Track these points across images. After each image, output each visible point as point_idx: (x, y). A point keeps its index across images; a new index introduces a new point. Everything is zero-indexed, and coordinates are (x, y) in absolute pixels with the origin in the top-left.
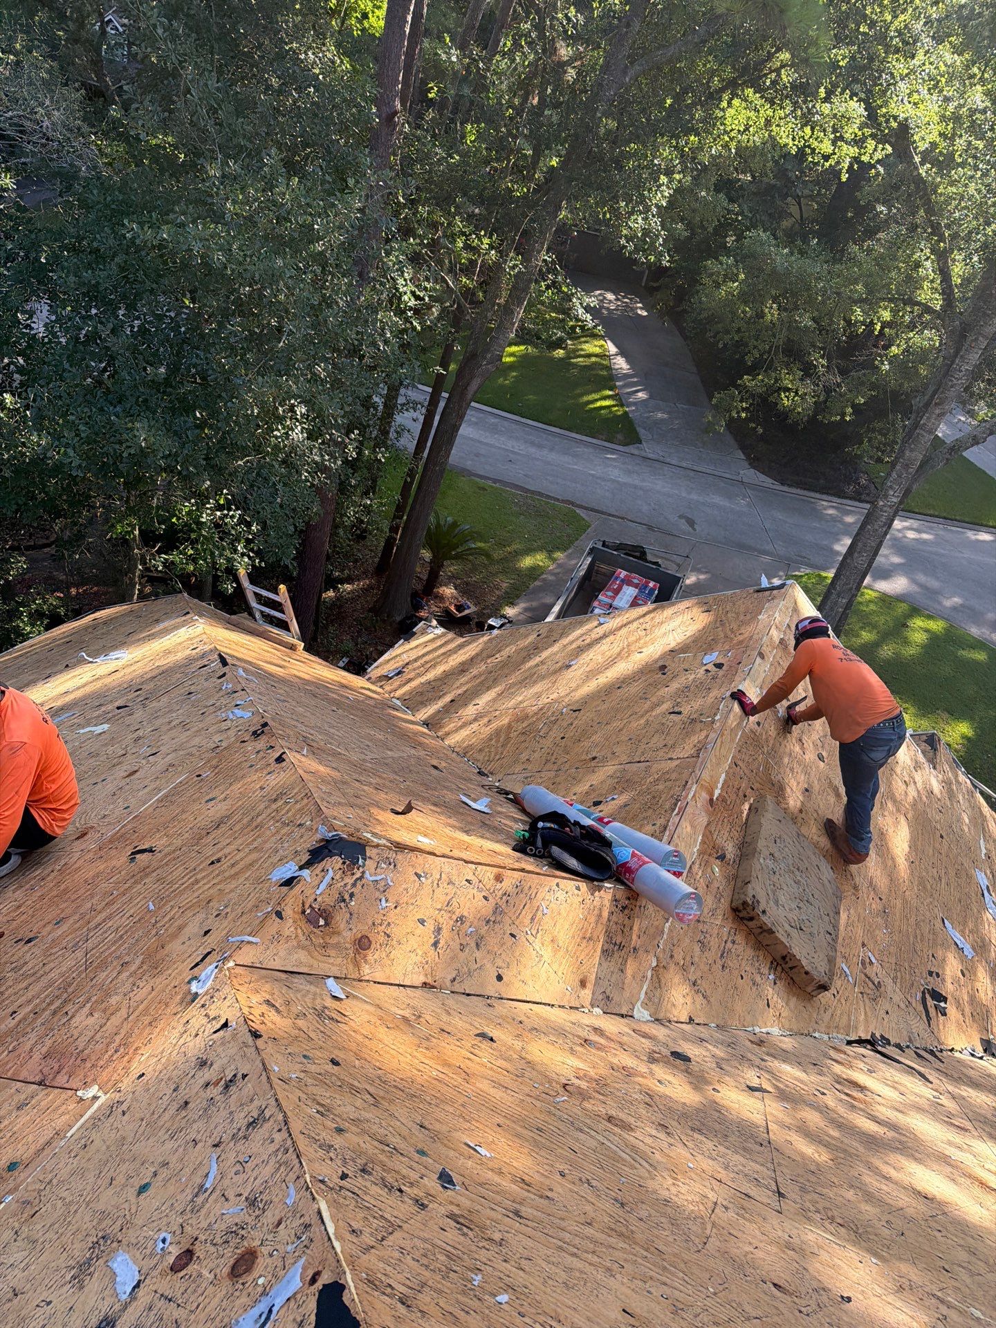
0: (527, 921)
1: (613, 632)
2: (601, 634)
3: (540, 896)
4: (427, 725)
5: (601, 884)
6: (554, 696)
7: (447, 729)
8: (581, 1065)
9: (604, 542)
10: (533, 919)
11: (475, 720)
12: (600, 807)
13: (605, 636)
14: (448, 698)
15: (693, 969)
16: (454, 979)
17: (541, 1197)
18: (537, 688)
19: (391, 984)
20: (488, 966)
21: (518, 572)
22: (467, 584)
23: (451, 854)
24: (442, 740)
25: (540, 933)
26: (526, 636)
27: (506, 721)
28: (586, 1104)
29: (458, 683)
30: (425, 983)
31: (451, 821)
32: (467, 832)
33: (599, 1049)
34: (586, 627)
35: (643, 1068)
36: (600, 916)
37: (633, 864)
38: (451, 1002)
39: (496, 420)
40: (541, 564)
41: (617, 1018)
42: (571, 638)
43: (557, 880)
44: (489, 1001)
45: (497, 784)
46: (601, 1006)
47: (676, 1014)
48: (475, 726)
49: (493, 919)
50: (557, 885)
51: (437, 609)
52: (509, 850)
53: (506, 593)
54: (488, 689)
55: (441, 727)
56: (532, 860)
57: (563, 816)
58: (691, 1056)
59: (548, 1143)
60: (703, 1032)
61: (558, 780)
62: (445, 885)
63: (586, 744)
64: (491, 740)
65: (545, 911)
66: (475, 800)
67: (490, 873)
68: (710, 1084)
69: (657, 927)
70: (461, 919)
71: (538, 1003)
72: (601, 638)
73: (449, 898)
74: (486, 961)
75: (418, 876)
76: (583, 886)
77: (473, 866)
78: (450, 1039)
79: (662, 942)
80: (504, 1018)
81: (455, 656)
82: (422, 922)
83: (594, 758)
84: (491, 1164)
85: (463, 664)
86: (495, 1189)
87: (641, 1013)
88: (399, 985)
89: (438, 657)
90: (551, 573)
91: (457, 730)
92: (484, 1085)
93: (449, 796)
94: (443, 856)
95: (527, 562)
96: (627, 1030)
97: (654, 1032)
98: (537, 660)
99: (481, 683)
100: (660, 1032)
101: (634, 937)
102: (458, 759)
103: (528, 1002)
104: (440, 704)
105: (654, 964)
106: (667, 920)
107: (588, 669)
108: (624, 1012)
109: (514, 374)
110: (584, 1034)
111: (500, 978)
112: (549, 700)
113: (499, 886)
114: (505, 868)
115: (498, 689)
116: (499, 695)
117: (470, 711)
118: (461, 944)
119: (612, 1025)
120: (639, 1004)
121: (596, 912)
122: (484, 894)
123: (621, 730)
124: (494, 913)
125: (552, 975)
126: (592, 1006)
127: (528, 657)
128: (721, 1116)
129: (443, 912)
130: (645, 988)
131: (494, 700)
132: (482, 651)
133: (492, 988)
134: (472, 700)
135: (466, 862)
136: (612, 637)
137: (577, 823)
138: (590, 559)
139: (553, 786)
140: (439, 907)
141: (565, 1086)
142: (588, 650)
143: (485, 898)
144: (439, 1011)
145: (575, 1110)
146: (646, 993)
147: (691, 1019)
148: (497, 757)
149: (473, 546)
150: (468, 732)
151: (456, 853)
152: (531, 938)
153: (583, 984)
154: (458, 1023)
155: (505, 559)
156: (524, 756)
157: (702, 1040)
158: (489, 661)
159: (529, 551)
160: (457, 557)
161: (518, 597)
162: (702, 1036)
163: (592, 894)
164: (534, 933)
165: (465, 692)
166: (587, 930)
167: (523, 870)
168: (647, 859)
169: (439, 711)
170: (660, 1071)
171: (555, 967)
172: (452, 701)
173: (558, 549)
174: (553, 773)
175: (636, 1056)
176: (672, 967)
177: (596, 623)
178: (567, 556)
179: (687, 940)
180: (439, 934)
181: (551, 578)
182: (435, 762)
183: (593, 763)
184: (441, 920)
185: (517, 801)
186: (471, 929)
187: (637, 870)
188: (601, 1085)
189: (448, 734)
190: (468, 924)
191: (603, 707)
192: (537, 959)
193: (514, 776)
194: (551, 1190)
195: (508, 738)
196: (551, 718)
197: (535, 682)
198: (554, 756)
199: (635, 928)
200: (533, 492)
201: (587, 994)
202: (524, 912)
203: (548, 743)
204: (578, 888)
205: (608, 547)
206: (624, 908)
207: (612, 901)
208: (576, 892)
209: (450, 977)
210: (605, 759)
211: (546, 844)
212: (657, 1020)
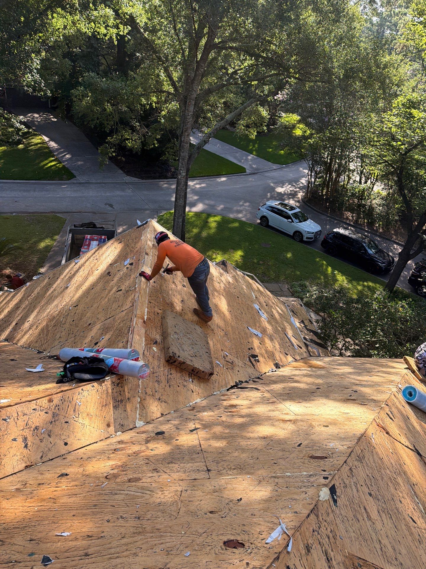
0: (72, 412)
1: (83, 265)
2: (78, 268)
3: (75, 399)
4: (7, 340)
5: (104, 379)
6: (65, 303)
7: (17, 338)
8: (113, 463)
9: (75, 225)
10: (74, 410)
11: (30, 328)
12: (98, 345)
13: (80, 268)
14: (14, 324)
15: (157, 393)
16: (42, 456)
17: (98, 538)
18: (55, 303)
19: (8, 476)
20: (58, 442)
21: (40, 251)
22: (16, 265)
23: (20, 401)
24: (16, 344)
25: (80, 414)
26: (43, 281)
27: (45, 323)
28: (117, 480)
29: (17, 315)
30: (26, 466)
31: (20, 384)
33: (121, 450)
34: (70, 267)
35: (143, 448)
36: (108, 393)
37: (116, 365)
38: (43, 468)
40: (49, 244)
41: (129, 431)
42: (64, 274)
43: (81, 388)
44: (63, 457)
45: (48, 354)
46: (120, 430)
47: (155, 416)
48: (31, 332)
49: (53, 420)
50: (82, 390)
52: (54, 385)
53: (37, 262)
54: (32, 312)
55: (14, 338)
56: (67, 384)
57: (78, 357)
58: (164, 431)
59: (100, 510)
60: (168, 417)
61: (76, 341)
62: (22, 417)
63: (85, 319)
64: (40, 335)
65: (80, 404)
66: (35, 368)
67: (45, 400)
68: (174, 438)
69: (136, 385)
70: (36, 428)
71: (89, 445)
72: (78, 269)
73: (26, 422)
74: (56, 441)
75: (5, 420)
76: (95, 384)
77: (35, 401)
78: (44, 486)
79: (140, 390)
80: (73, 461)
81: (12, 302)
82: (14, 440)
83: (90, 324)
84: (71, 538)
85: (17, 304)
86: (73, 549)
87: (139, 424)
88: (12, 475)
89: (3, 306)
90: (56, 246)
91: (23, 337)
92: (65, 500)
93: (21, 372)
94: (16, 404)
95: (42, 245)
96: (134, 434)
97: (147, 429)
98: (52, 289)
99: (28, 310)
100: (150, 427)
101: (127, 394)
102: (27, 350)
103: (83, 448)
104: (11, 328)
105: (139, 400)
106: (140, 380)
107: (76, 286)
108: (131, 427)
110: (114, 447)
111: (66, 444)
112: (62, 306)
113: (51, 404)
114: (53, 394)
115: (37, 310)
116: (38, 313)
117: (27, 325)
118: (40, 439)
119: (127, 436)
120: (137, 420)
121: (105, 392)
122: (45, 411)
123: (98, 307)
124: (53, 417)
125: (92, 429)
126: (116, 432)
127: (48, 290)
128: (180, 450)
129: (25, 430)
130: (138, 412)
131: (37, 316)
132: (24, 295)
133: (63, 450)
134: (26, 320)
135: (30, 401)
136: (83, 268)
137: (85, 358)
138: (71, 235)
139: (74, 345)
140: (22, 428)
141: (106, 477)
142: (74, 277)
143: (46, 413)
144: (36, 476)
145: (113, 486)
146: (139, 414)
147: (162, 414)
148: (45, 342)
149: (12, 246)
150: (28, 336)
151: (24, 400)
152: (76, 419)
153: (108, 425)
154: (47, 476)
155: (31, 247)
156: (58, 336)
157: (169, 421)
158: (29, 299)
159: (41, 240)
160: (5, 254)
161: (44, 262)
162: (168, 419)
163: (101, 386)
164: (77, 416)
165: (22, 317)
166: (103, 402)
167: (63, 391)
168: (121, 359)
169: (11, 331)
170: (151, 445)
171: (93, 425)
172: (16, 324)
173: (55, 235)
174: (73, 338)
175: (140, 444)
176: (148, 397)
177: (74, 264)
178: (60, 237)
179: (151, 383)
180: (26, 440)
181: (56, 249)
182: (12, 357)
183: (90, 327)
184: (25, 434)
185: (58, 358)
186: (43, 430)
187: (118, 365)
188: (124, 467)
189: (18, 340)
190: (41, 428)
191: (88, 300)
192: (82, 427)
193: (56, 347)
194: (103, 532)
195: (48, 331)
196: (65, 314)
197: (54, 300)
198: (72, 331)
199: (126, 390)
200: (33, 213)
201: (112, 429)
202: (69, 409)
203: (67, 325)
204: (93, 386)
205: (77, 227)
206: (118, 384)
207: (111, 384)
208: (93, 388)
209: (40, 457)
210: (95, 323)
211: (72, 374)
212: (148, 423)
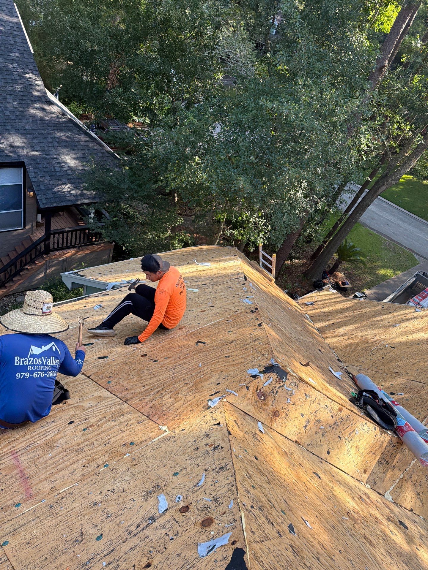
0: (348, 434)
1: (422, 317)
2: (415, 316)
3: (357, 425)
4: (319, 330)
5: (386, 431)
6: (384, 337)
7: (327, 335)
8: (357, 507)
9: (424, 273)
10: (350, 434)
11: (342, 336)
12: (394, 396)
13: (417, 318)
14: (331, 322)
15: (419, 487)
16: (309, 445)
17: (330, 557)
18: (376, 331)
19: (283, 436)
20: (325, 445)
21: (377, 276)
22: (350, 274)
23: (322, 391)
24: (324, 339)
25: (352, 441)
26: (376, 306)
27: (357, 341)
28: (355, 525)
29: (337, 317)
30: (297, 441)
31: (323, 376)
32: (330, 384)
33: (366, 503)
34: (408, 311)
35: (384, 522)
36: (382, 445)
37: (405, 428)
38: (306, 454)
39: (387, 206)
40: (389, 274)
41: (377, 493)
42: (399, 313)
43: (366, 421)
44: (321, 461)
45: (345, 368)
46: (371, 484)
47: (405, 504)
48: (341, 338)
49: (333, 426)
50: (366, 424)
51: (333, 281)
52: (347, 400)
53: (368, 283)
54: (352, 324)
55: (325, 333)
56: (356, 408)
57: (376, 394)
58: (408, 527)
59: (336, 535)
60: (417, 519)
61: (375, 376)
62: (316, 404)
63: (394, 365)
64: (347, 347)
65: (357, 433)
66: (335, 372)
67: (337, 406)
68: (415, 544)
69: (408, 461)
70: (319, 421)
71: (342, 471)
72: (414, 318)
73: (316, 410)
74: (324, 443)
75: (306, 395)
76: (378, 429)
77: (331, 401)
78: (302, 469)
79: (408, 469)
80: (327, 471)
81: (339, 305)
82: (302, 415)
83: (396, 373)
84: (310, 532)
85: (342, 309)
86: (311, 543)
87: (388, 496)
88: (286, 437)
89: (331, 303)
90: (392, 280)
91: (332, 337)
92: (314, 497)
93: (324, 365)
94: (319, 391)
95: (382, 272)
96: (380, 501)
97: (393, 508)
98: (379, 318)
99: (349, 320)
100: (396, 509)
101: (395, 461)
102: (330, 350)
103: (338, 468)
104: (327, 323)
105: (401, 477)
106: (414, 460)
107: (404, 330)
108: (380, 492)
109: (402, 187)
110: (361, 494)
111: (329, 453)
112: (380, 339)
113: (339, 413)
114: (344, 407)
115: (356, 325)
116: (356, 328)
117: (340, 331)
118: (316, 432)
119: (373, 495)
120: (389, 492)
121: (380, 443)
122: (332, 414)
123: (414, 364)
124: (334, 424)
125: (352, 462)
126: (367, 483)
127: (375, 316)
128: (418, 562)
129: (312, 415)
130: (394, 486)
131: (353, 330)
132: (353, 306)
133: (324, 455)
134: (342, 326)
135: (328, 397)
136: (420, 319)
137: (382, 399)
138: (414, 279)
139: (373, 378)
140: (311, 412)
141: (348, 513)
142: (406, 321)
143: (332, 416)
144: (300, 455)
145: (351, 526)
146: (393, 489)
147: (412, 510)
148: (348, 356)
149: (359, 258)
150: (337, 340)
151: (324, 392)
152: (347, 442)
153: (365, 471)
154: (307, 464)
155: (371, 268)
156: (361, 360)
157: (415, 522)
158: (355, 312)
159: (384, 267)
160: (350, 261)
161: (373, 286)
162: (415, 520)
163: (381, 434)
164: (349, 440)
165: (340, 322)
166: (373, 449)
167: (352, 411)
168: (413, 429)
169: (326, 326)
170: (392, 527)
171: (355, 459)
172: (333, 324)
173: (400, 270)
174: (374, 372)
175: (382, 515)
176: (409, 482)
177: (413, 310)
178: (403, 274)
179: (421, 473)
180: (308, 423)
181: (392, 282)
182: (320, 348)
183: (395, 375)
184: (310, 418)
185: (353, 379)
186: (322, 427)
187: (406, 432)
188: (364, 521)
189: (327, 337)
190: (322, 424)
191: (407, 350)
192: (347, 452)
193: (354, 367)
194: (334, 556)
195: (356, 349)
196: (380, 347)
197: (375, 328)
198: (376, 365)
199: (397, 457)
200: (394, 241)
201: (365, 477)
202: (347, 429)
203: (375, 358)
204: (375, 429)
205: (425, 276)
206: (394, 446)
207: (389, 441)
208: (374, 430)
209: (308, 443)
210: (401, 375)
211: (365, 403)
212: (395, 503)
